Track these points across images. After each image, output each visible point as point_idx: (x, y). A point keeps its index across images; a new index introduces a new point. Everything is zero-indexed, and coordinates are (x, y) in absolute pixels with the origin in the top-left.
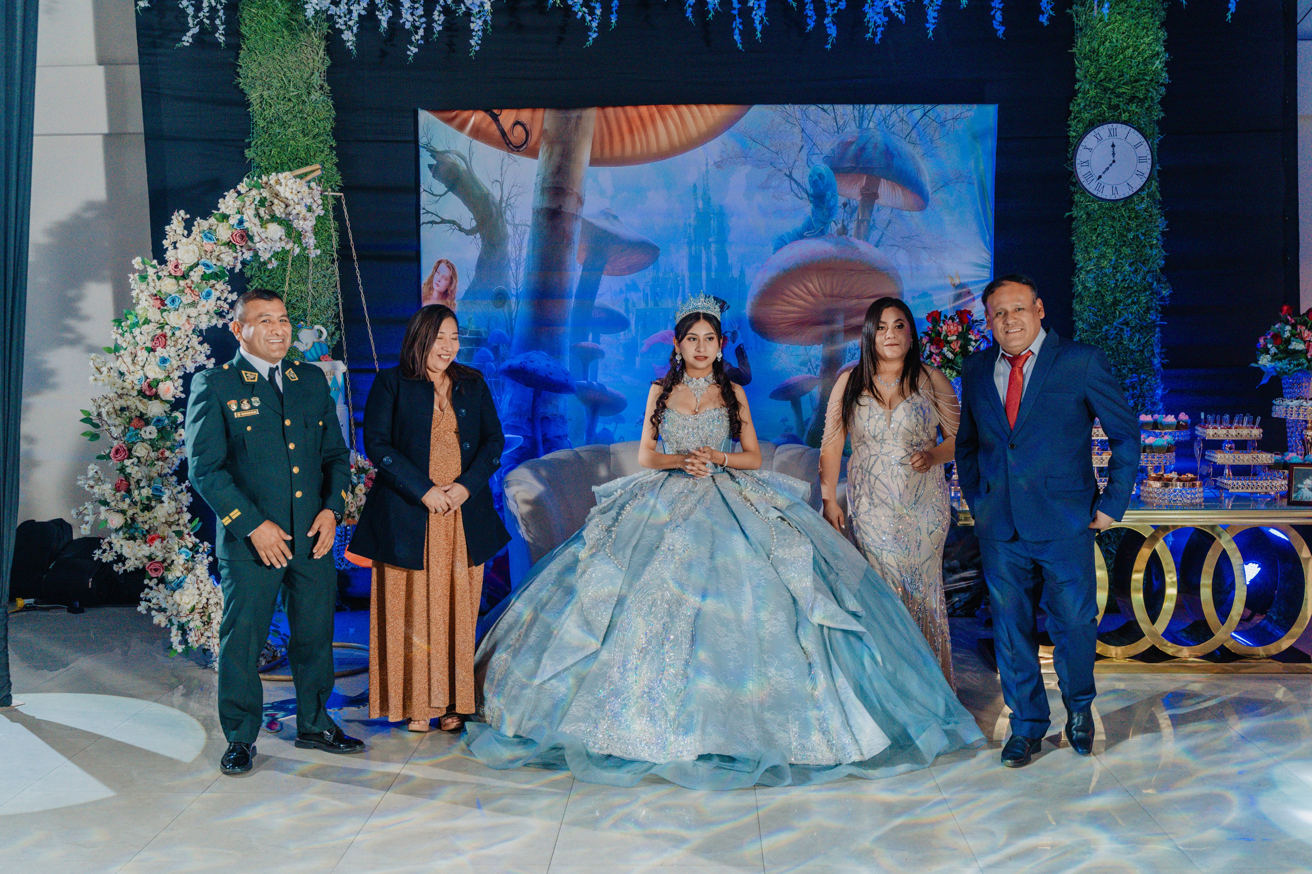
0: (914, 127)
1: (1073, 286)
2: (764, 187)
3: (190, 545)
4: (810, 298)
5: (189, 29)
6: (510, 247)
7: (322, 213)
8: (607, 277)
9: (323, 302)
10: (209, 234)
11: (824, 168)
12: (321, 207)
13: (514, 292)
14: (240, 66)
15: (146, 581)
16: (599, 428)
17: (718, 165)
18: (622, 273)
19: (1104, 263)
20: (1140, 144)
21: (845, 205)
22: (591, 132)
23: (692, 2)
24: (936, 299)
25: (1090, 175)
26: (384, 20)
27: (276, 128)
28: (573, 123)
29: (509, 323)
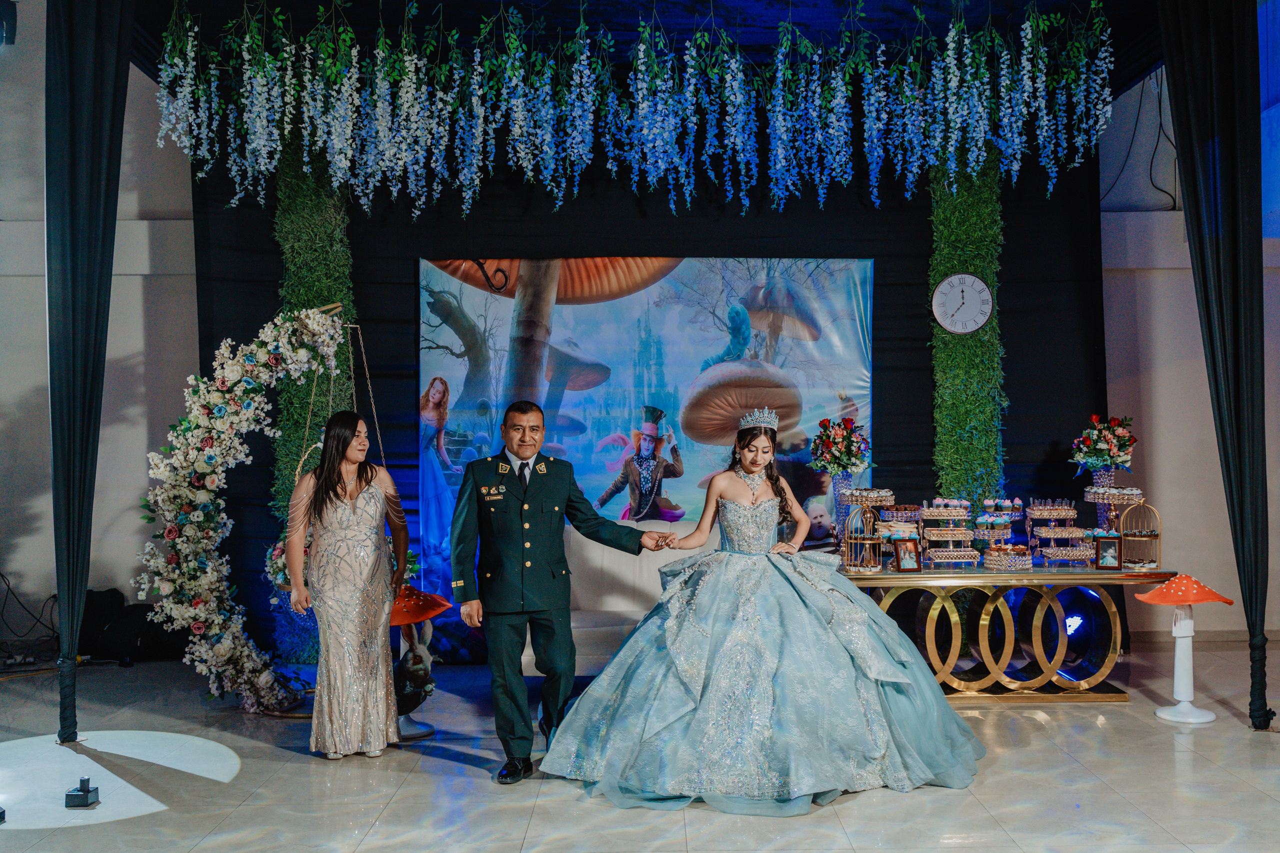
0: (810, 275)
1: (934, 399)
2: (693, 321)
3: (228, 608)
4: (730, 409)
5: (236, 194)
6: (491, 368)
7: (342, 341)
8: (568, 392)
10: (251, 356)
11: (740, 307)
12: (342, 336)
13: (494, 403)
14: (277, 223)
15: (191, 638)
17: (657, 304)
18: (582, 388)
19: (957, 381)
20: (983, 290)
21: (756, 336)
22: (557, 277)
23: (636, 179)
24: (827, 410)
25: (945, 313)
26: (395, 191)
27: (304, 272)
28: (543, 270)
29: (490, 428)
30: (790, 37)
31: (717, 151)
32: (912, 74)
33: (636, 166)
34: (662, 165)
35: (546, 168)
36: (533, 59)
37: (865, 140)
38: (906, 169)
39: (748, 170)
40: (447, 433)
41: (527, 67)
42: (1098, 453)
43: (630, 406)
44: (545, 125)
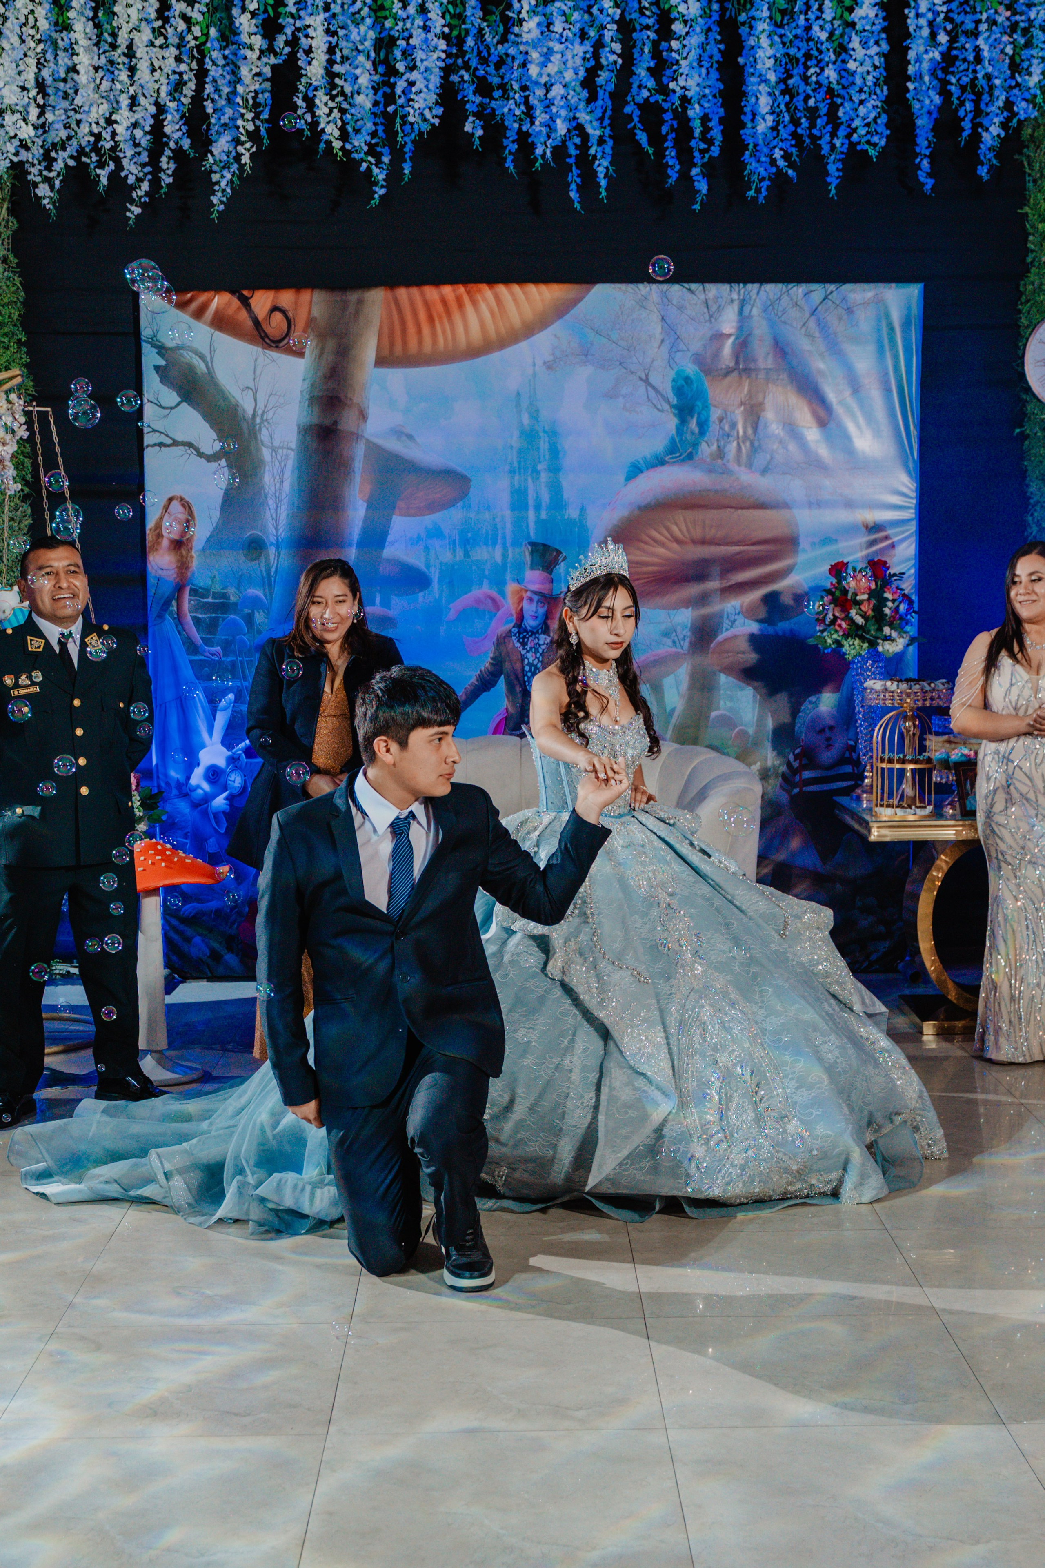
0: (813, 313)
2: (611, 395)
4: (675, 546)
6: (267, 479)
7: (26, 435)
8: (399, 518)
11: (691, 369)
12: (25, 427)
13: (273, 539)
17: (550, 366)
18: (421, 512)
21: (721, 420)
22: (376, 322)
23: (514, 147)
24: (842, 545)
26: (103, 175)
28: (351, 309)
29: (267, 581)
31: (652, 100)
33: (516, 126)
34: (559, 128)
35: (359, 132)
37: (909, 78)
38: (981, 125)
39: (706, 129)
40: (194, 592)
43: (504, 544)
44: (361, 60)
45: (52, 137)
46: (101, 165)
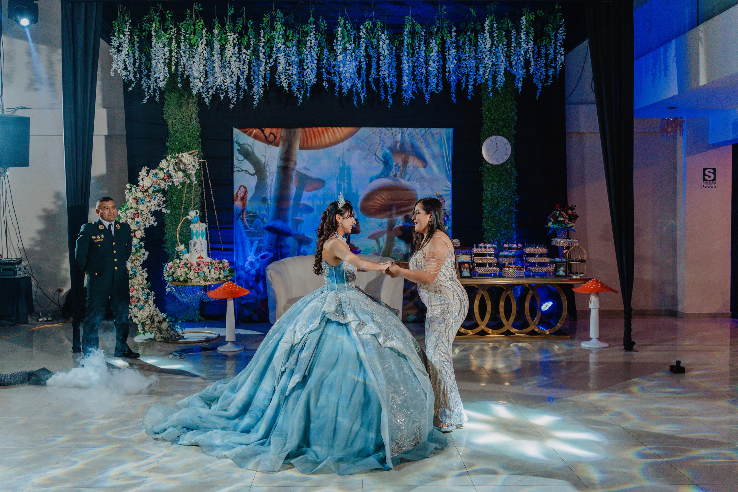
0: (422, 136)
1: (482, 196)
2: (365, 158)
3: (146, 293)
4: (383, 200)
5: (145, 97)
6: (268, 181)
7: (199, 168)
8: (305, 192)
9: (196, 202)
10: (156, 175)
11: (388, 151)
12: (199, 166)
13: (269, 198)
14: (164, 111)
15: (130, 306)
16: (302, 250)
17: (348, 150)
18: (311, 190)
19: (494, 188)
20: (507, 144)
21: (396, 165)
22: (300, 138)
23: (338, 89)
25: (488, 154)
26: (222, 96)
27: (178, 134)
28: (293, 134)
29: (267, 209)
30: (410, 23)
31: (376, 77)
32: (470, 40)
33: (338, 84)
34: (349, 85)
35: (294, 85)
36: (288, 34)
37: (446, 72)
38: (468, 85)
39: (392, 85)
40: (247, 212)
41: (285, 37)
42: (560, 222)
44: (294, 65)
45: (209, 86)
46: (222, 94)
